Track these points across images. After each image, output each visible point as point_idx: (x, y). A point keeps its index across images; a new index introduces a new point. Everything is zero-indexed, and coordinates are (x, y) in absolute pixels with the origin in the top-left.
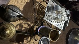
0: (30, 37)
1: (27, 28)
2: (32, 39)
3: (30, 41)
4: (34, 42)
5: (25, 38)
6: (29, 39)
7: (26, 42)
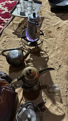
0: (41, 52)
1: (31, 55)
2: (43, 50)
3: (44, 51)
4: (46, 48)
5: (42, 56)
6: (42, 52)
7: (46, 55)
